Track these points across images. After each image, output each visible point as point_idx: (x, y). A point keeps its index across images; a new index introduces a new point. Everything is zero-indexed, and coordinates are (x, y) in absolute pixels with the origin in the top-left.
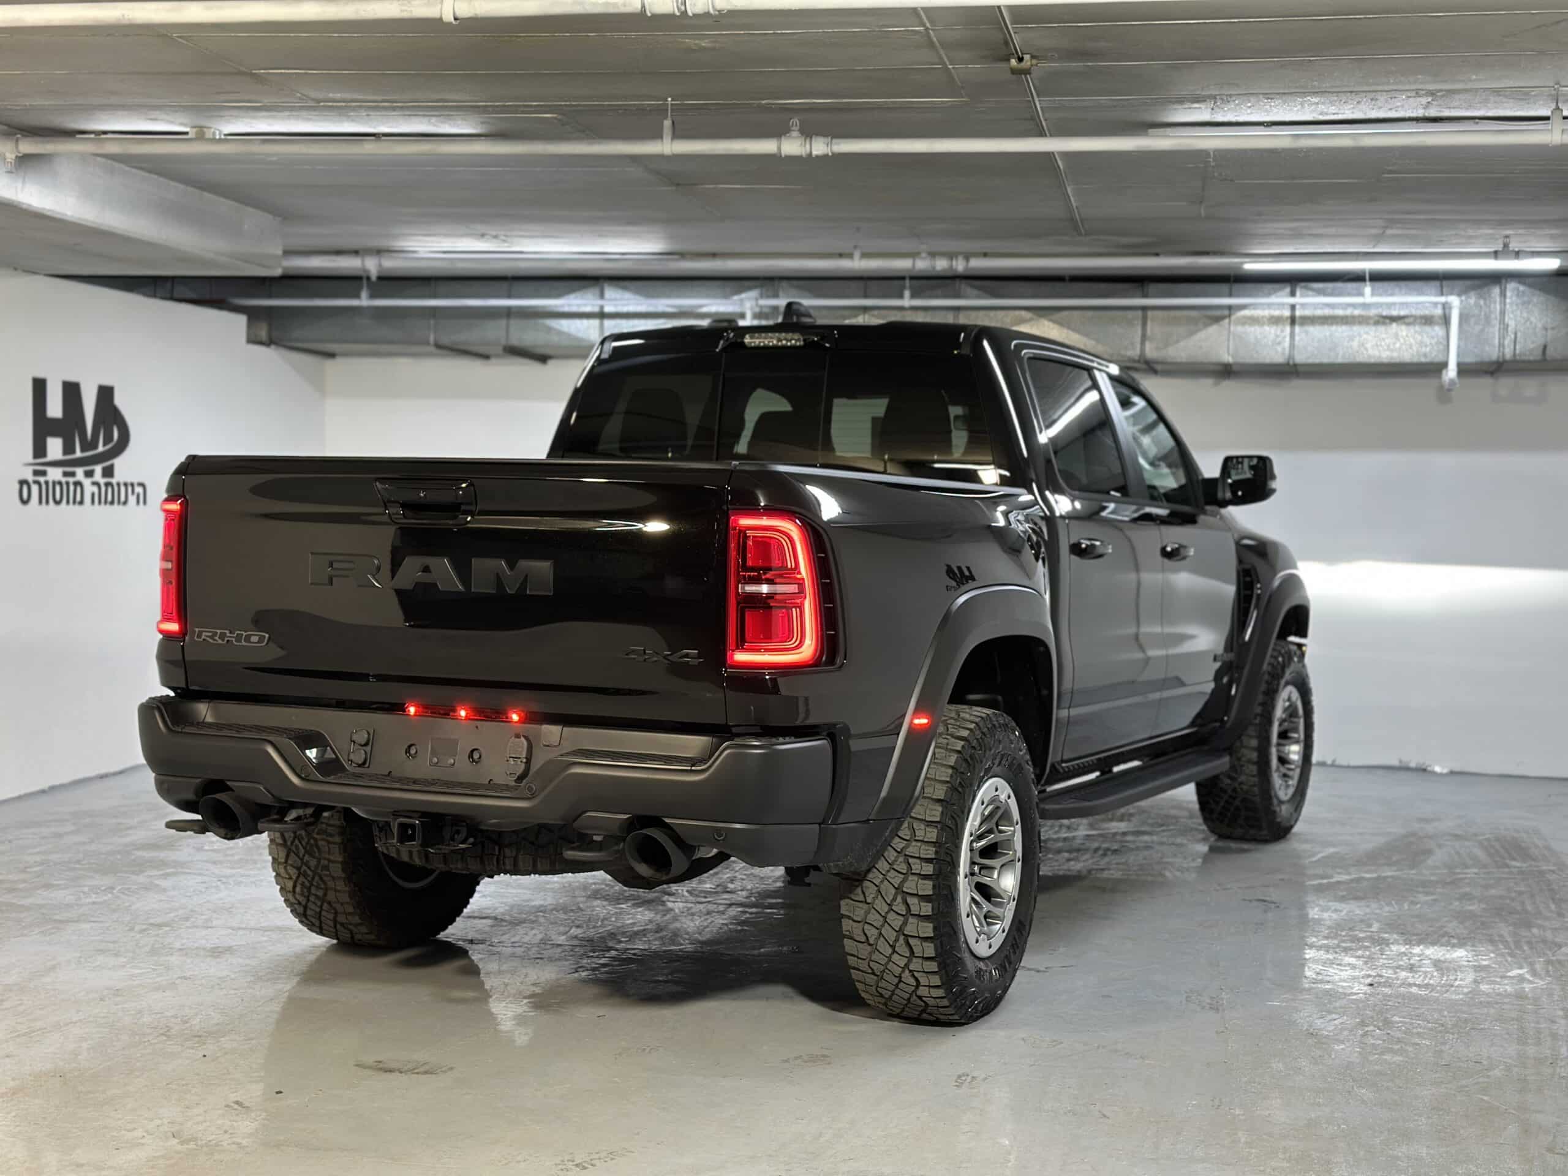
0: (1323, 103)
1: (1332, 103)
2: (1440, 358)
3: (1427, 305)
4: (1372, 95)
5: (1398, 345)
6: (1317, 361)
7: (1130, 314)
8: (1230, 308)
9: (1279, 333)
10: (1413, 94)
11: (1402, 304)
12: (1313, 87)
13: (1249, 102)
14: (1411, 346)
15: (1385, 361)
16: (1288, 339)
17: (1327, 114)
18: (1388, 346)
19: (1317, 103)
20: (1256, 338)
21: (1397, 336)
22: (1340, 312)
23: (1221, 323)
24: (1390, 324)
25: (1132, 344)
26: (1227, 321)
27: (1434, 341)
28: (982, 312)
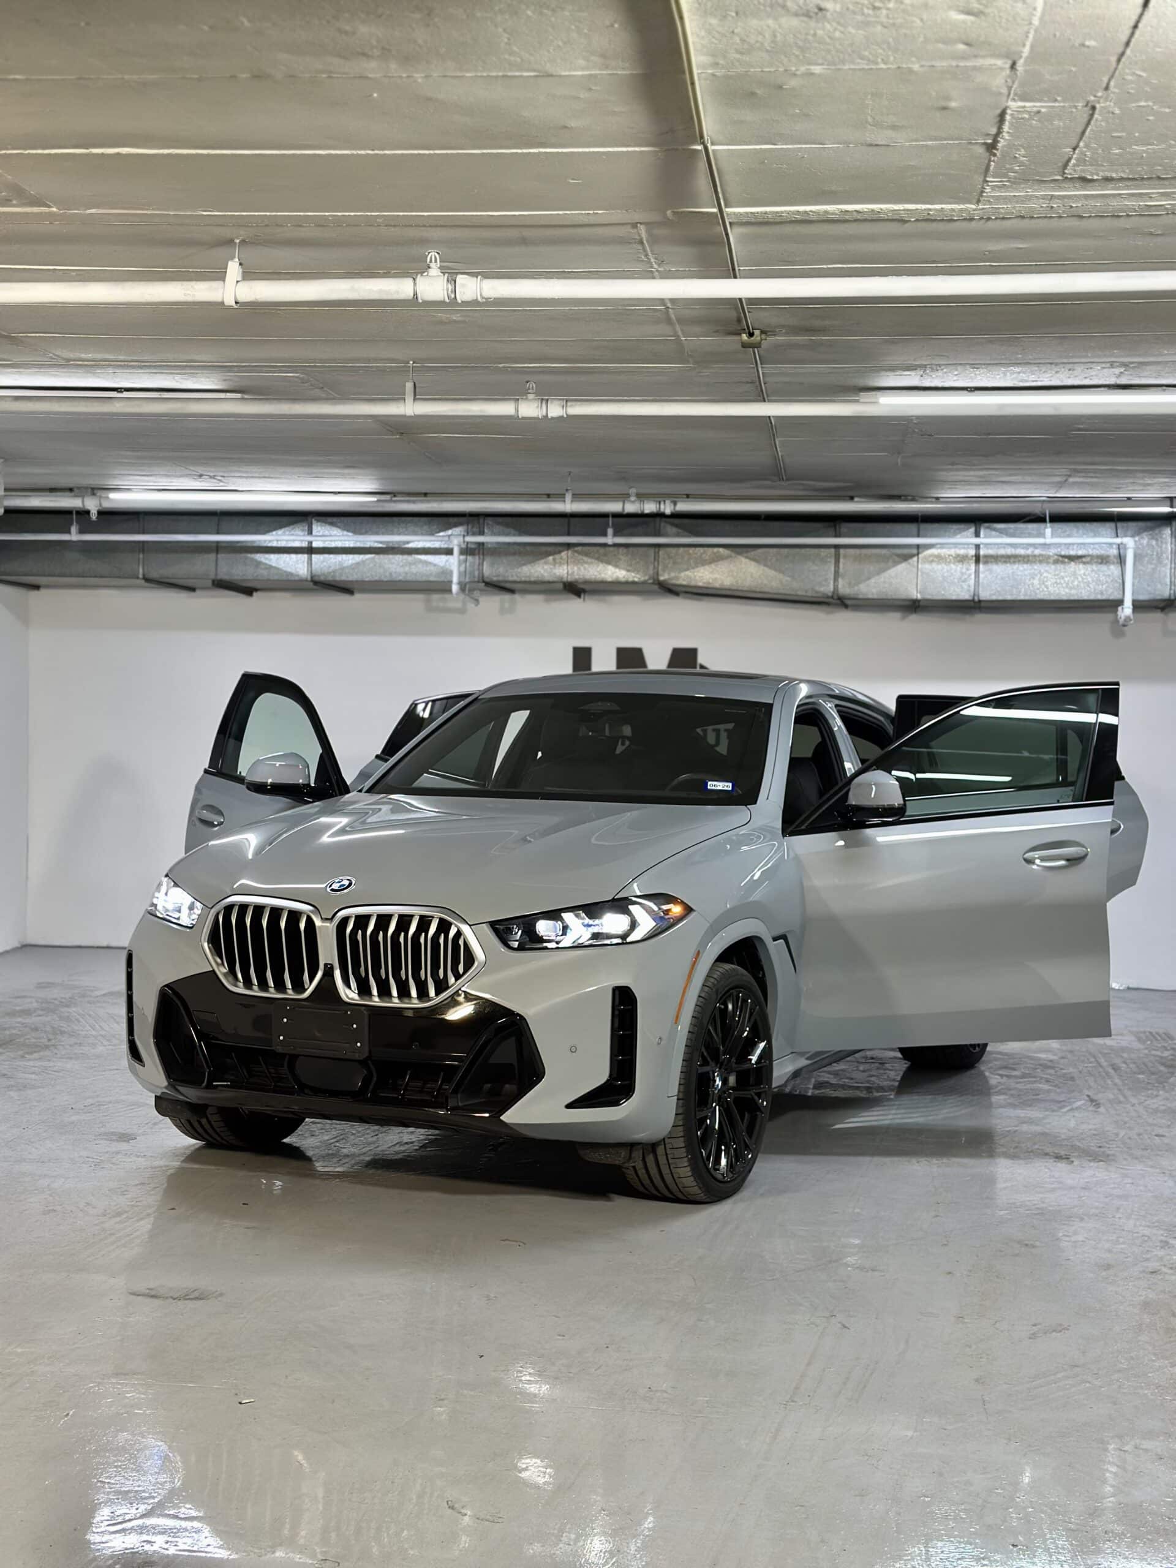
0: (1024, 373)
1: (1033, 373)
2: (1116, 596)
3: (1103, 545)
4: (1070, 366)
5: (1076, 583)
6: (1000, 598)
7: (824, 552)
8: (918, 546)
9: (964, 570)
10: (1108, 365)
11: (1080, 544)
12: (1017, 359)
13: (957, 370)
14: (1088, 584)
15: (1065, 598)
16: (973, 577)
17: (1027, 381)
18: (1068, 584)
19: (1019, 373)
20: (943, 576)
21: (1074, 574)
22: (1022, 552)
23: (910, 561)
24: (1069, 563)
25: (826, 580)
26: (915, 559)
27: (1109, 581)
28: (681, 550)
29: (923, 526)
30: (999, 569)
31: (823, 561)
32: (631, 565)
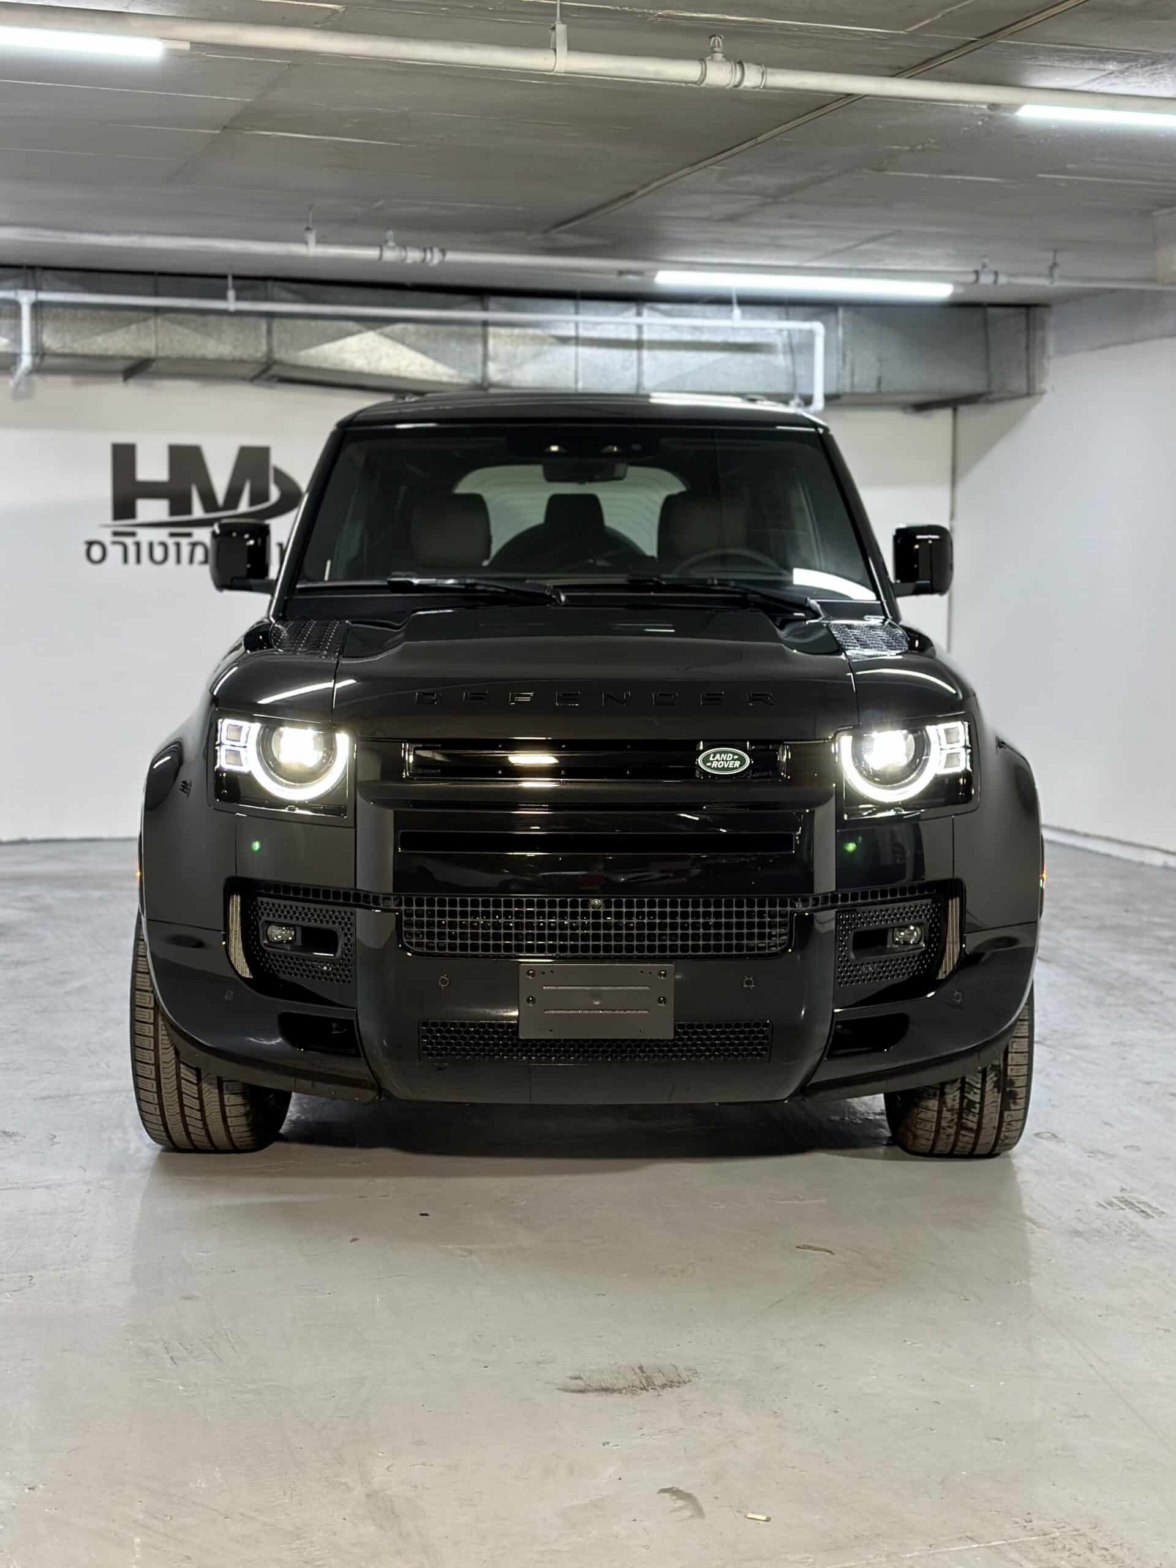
2: (786, 389)
3: (772, 331)
5: (745, 374)
7: (470, 330)
8: (577, 327)
9: (627, 356)
11: (748, 330)
14: (756, 375)
16: (635, 364)
18: (736, 374)
20: (604, 362)
21: (742, 364)
23: (568, 343)
24: (737, 351)
25: (474, 365)
26: (573, 342)
27: (778, 372)
28: (300, 323)
29: (583, 304)
30: (663, 355)
31: (470, 339)
32: (237, 340)
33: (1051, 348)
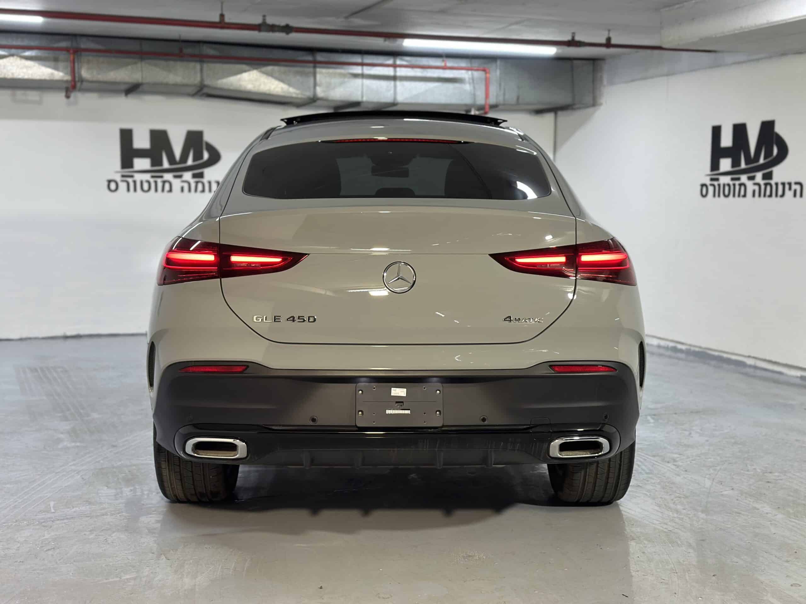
29: (366, 56)
30: (407, 84)
31: (306, 74)
33: (605, 82)
